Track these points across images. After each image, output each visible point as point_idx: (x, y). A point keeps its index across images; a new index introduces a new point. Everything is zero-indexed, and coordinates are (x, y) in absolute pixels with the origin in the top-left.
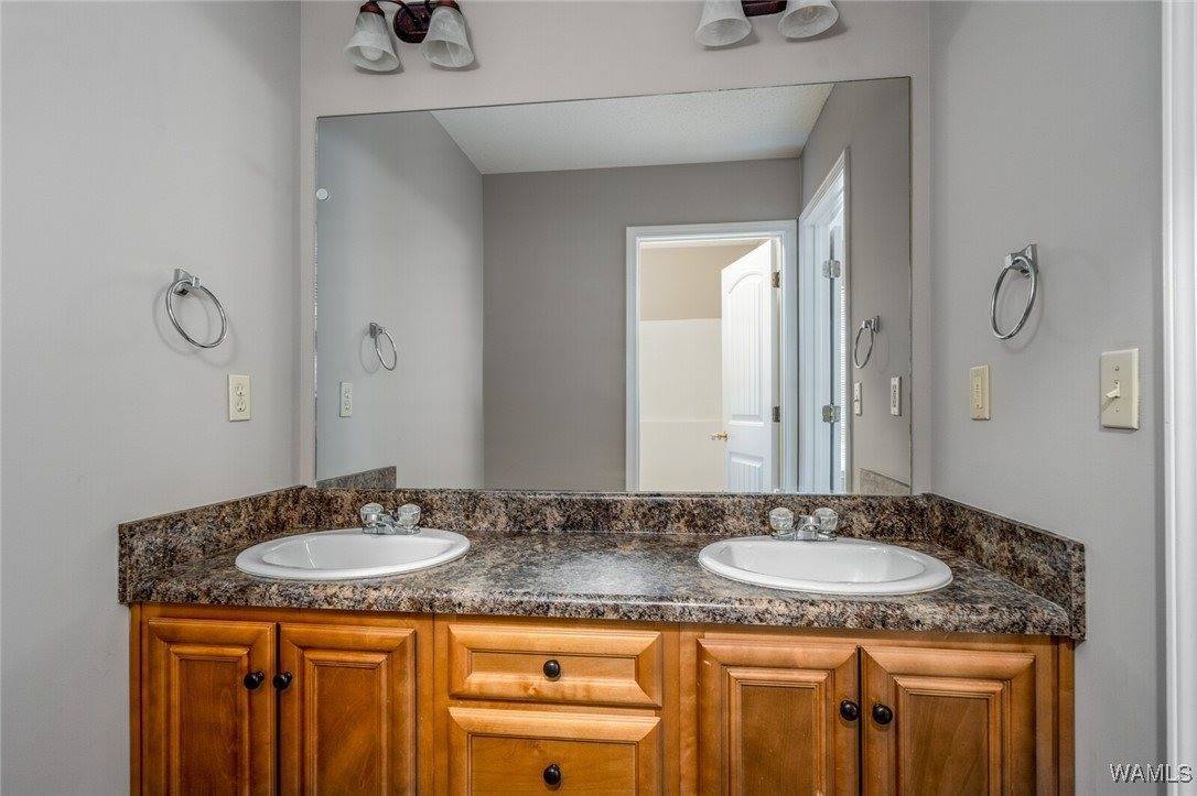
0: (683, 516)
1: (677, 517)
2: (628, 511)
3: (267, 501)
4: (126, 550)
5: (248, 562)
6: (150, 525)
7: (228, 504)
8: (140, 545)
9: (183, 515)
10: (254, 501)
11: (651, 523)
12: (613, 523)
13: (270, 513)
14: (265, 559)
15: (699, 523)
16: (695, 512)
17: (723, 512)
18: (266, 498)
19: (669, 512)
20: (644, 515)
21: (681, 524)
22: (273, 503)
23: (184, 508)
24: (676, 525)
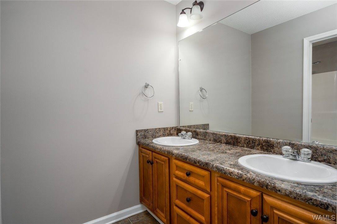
0: (259, 145)
1: (257, 145)
2: (243, 141)
3: (167, 129)
4: (137, 135)
5: (155, 141)
6: (141, 131)
7: (158, 128)
8: (139, 134)
9: (148, 129)
10: (164, 128)
11: (249, 146)
12: (239, 144)
13: (168, 132)
14: (158, 141)
15: (265, 148)
16: (264, 144)
17: (273, 145)
18: (167, 128)
19: (255, 143)
20: (248, 143)
21: (259, 147)
22: (169, 129)
23: (149, 128)
24: (257, 148)
